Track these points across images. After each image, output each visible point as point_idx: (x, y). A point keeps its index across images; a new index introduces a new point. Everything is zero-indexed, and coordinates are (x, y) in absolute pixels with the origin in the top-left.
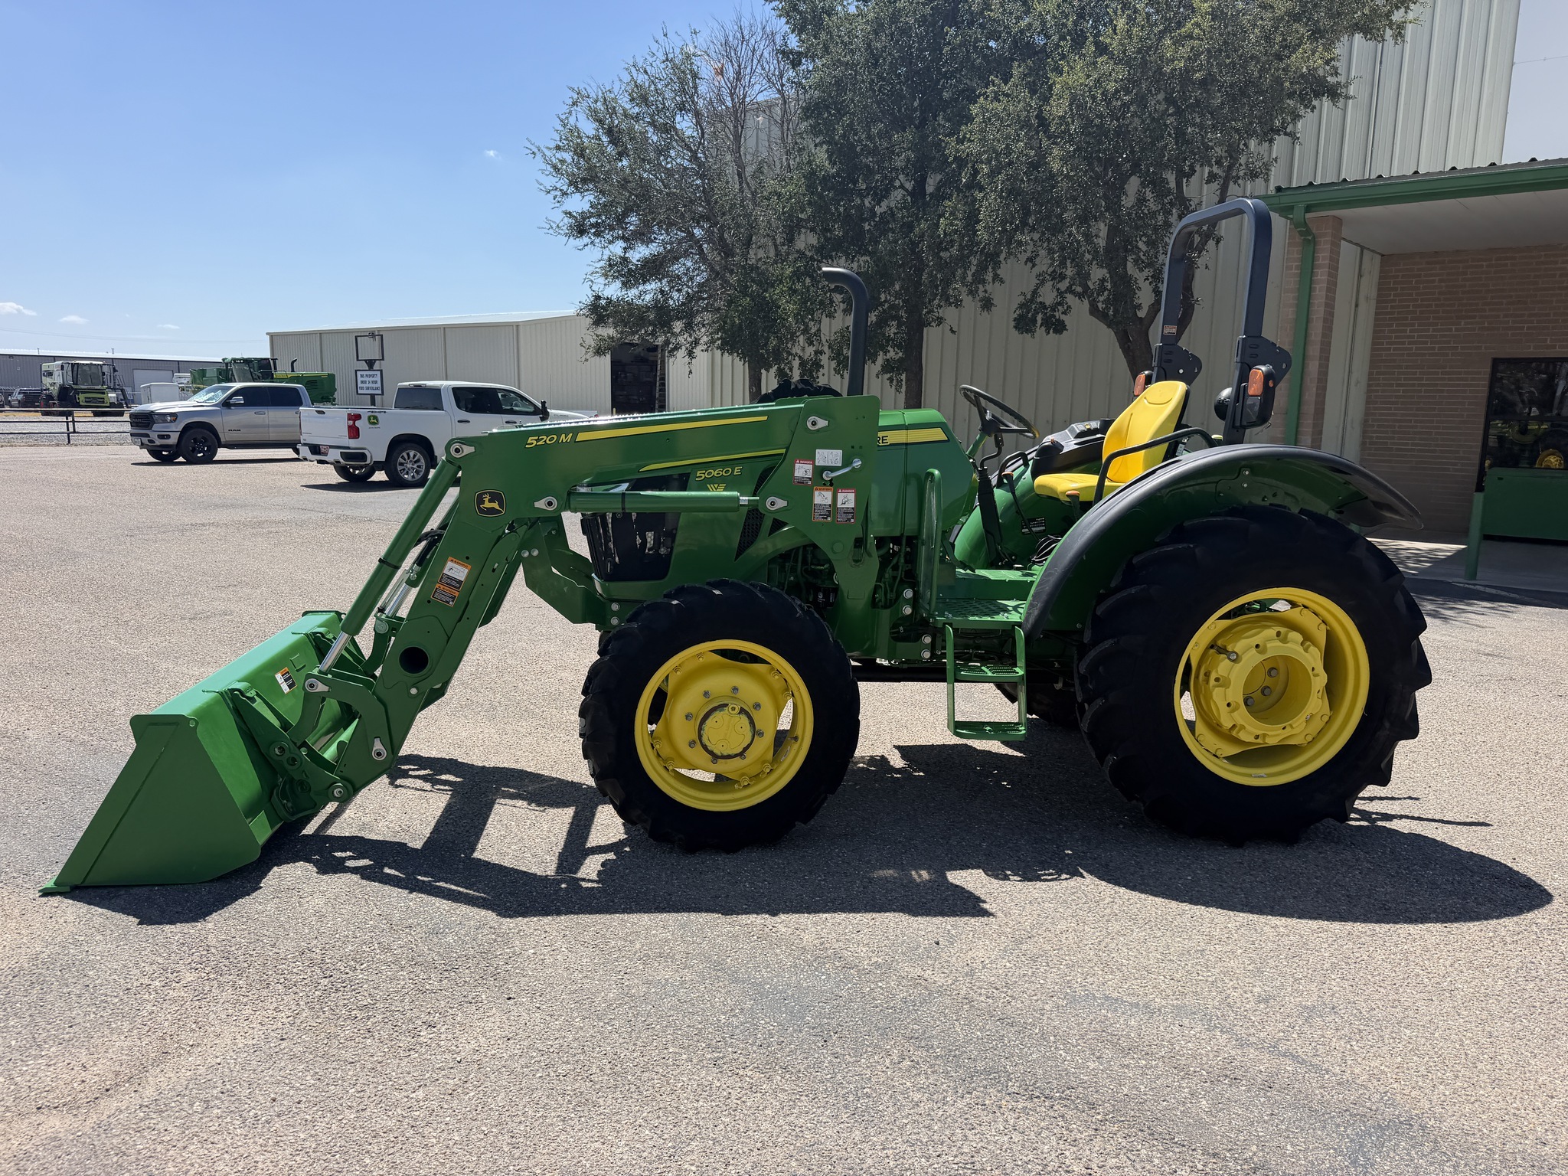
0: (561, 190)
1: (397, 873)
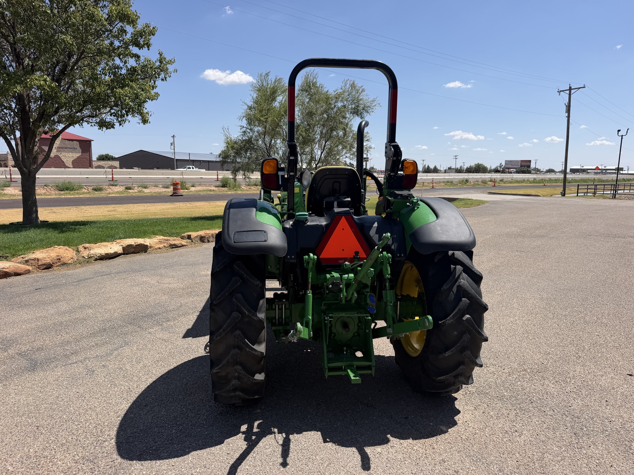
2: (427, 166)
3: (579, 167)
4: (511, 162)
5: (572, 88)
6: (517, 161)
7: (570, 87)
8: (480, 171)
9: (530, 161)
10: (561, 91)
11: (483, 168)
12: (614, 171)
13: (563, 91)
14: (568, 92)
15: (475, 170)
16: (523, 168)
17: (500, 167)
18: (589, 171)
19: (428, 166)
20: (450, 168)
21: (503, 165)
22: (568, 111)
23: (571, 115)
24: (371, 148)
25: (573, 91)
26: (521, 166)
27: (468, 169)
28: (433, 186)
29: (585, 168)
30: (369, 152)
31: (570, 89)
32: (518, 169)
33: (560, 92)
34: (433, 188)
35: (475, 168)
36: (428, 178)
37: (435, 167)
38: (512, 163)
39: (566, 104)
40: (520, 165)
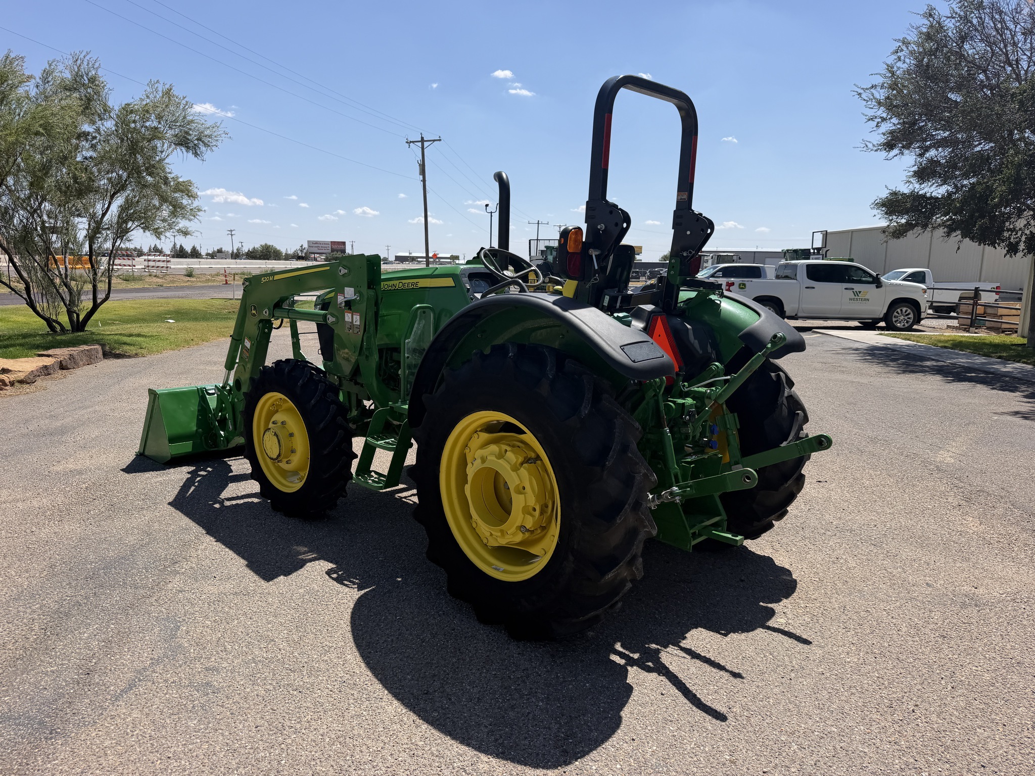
0: (881, 117)
1: (190, 492)
2: (178, 247)
3: (407, 254)
4: (316, 243)
5: (425, 139)
6: (325, 243)
7: (422, 138)
8: (270, 257)
9: (344, 243)
10: (411, 142)
11: (274, 252)
12: (449, 260)
13: (413, 142)
14: (419, 144)
15: (262, 255)
16: (335, 253)
17: (301, 251)
18: (419, 260)
19: (181, 246)
20: (220, 251)
21: (305, 248)
22: (423, 172)
23: (427, 179)
24: (199, 210)
25: (426, 144)
26: (333, 250)
27: (251, 252)
28: (226, 280)
29: (414, 255)
30: (198, 217)
31: (422, 141)
32: (328, 255)
33: (409, 143)
34: (227, 283)
35: (262, 252)
36: (202, 266)
37: (194, 249)
38: (319, 245)
39: (419, 162)
40: (330, 249)
